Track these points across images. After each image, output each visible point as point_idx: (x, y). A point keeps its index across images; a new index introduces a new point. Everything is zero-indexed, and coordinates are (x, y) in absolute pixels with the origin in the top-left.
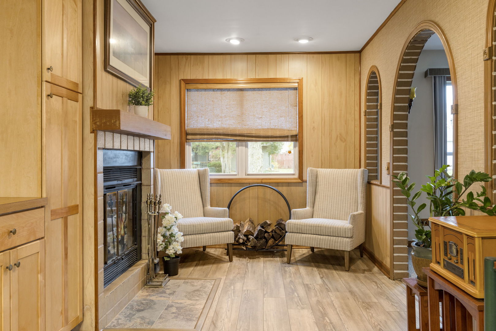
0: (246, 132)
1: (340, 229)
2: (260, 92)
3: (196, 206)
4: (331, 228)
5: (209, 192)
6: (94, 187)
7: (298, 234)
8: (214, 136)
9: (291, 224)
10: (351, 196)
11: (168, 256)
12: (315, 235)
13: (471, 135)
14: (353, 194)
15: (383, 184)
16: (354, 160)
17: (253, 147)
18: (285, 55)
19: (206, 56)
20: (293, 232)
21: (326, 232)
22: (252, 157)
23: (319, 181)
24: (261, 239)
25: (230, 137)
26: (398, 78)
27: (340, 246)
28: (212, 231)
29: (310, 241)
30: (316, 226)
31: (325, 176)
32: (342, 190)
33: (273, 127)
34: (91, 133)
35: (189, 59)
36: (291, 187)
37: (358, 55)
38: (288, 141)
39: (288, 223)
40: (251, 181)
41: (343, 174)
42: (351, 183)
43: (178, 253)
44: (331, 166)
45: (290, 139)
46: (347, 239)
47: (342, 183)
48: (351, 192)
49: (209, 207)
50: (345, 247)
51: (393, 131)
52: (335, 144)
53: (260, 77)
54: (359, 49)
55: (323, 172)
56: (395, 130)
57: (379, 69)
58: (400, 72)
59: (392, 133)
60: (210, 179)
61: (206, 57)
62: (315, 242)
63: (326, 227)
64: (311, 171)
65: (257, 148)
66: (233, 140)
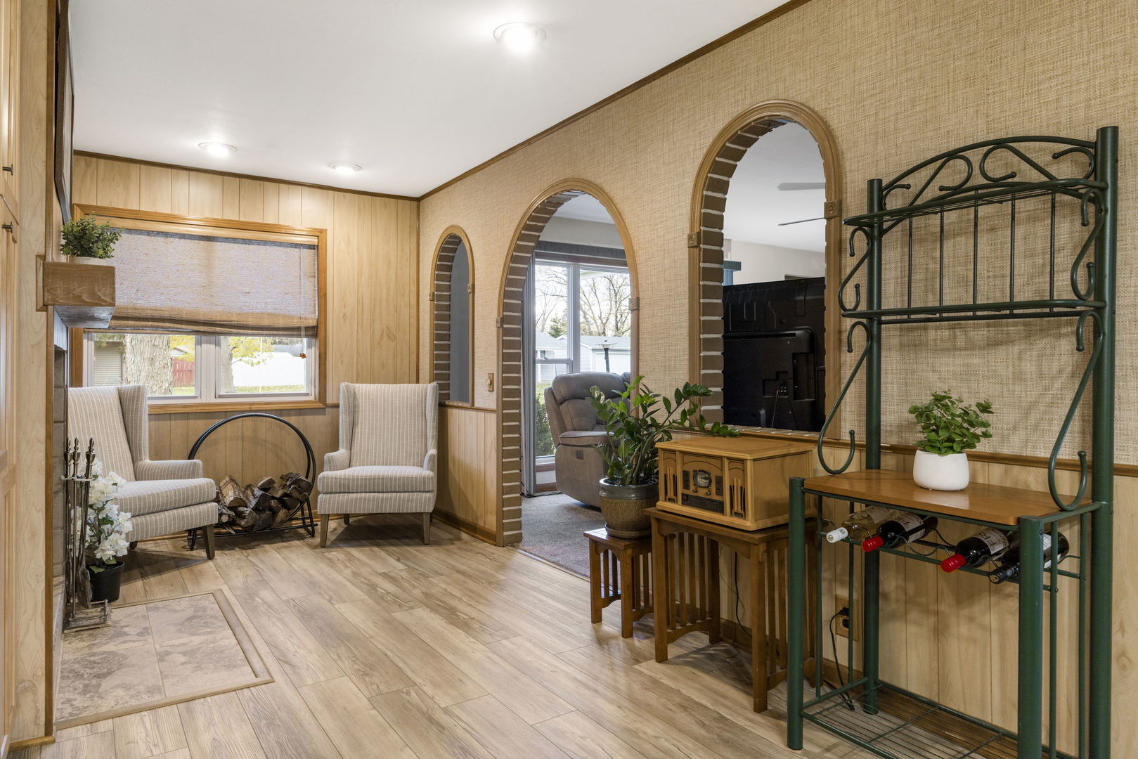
0: (218, 318)
1: (416, 481)
2: (247, 246)
3: (120, 461)
4: (400, 479)
5: (147, 432)
6: (44, 426)
7: (341, 494)
8: (150, 323)
9: (328, 478)
10: (415, 427)
11: (101, 563)
12: (372, 494)
13: (662, 338)
14: (418, 424)
15: (476, 405)
16: (408, 370)
17: (154, 345)
18: (294, 187)
19: (135, 165)
20: (331, 493)
21: (391, 487)
22: (151, 364)
23: (358, 406)
24: (263, 511)
25: (184, 326)
26: (514, 251)
27: (416, 507)
28: (177, 506)
29: (364, 504)
30: (374, 479)
31: (369, 396)
32: (399, 418)
33: (273, 311)
34: (37, 311)
35: (94, 165)
36: (304, 417)
37: (415, 203)
38: (299, 336)
39: (324, 478)
40: (229, 408)
41: (400, 392)
42: (414, 405)
43: (120, 555)
44: (372, 380)
45: (303, 333)
46: (428, 494)
47: (399, 407)
48: (415, 420)
49: (147, 461)
50: (425, 507)
51: (503, 327)
52: (379, 343)
53: (247, 220)
54: (418, 195)
55: (363, 389)
56: (505, 326)
57: (467, 232)
58: (518, 242)
59: (501, 330)
60: (151, 407)
61: (133, 166)
62: (373, 505)
63: (391, 479)
64: (347, 387)
65: (161, 346)
66: (191, 332)
